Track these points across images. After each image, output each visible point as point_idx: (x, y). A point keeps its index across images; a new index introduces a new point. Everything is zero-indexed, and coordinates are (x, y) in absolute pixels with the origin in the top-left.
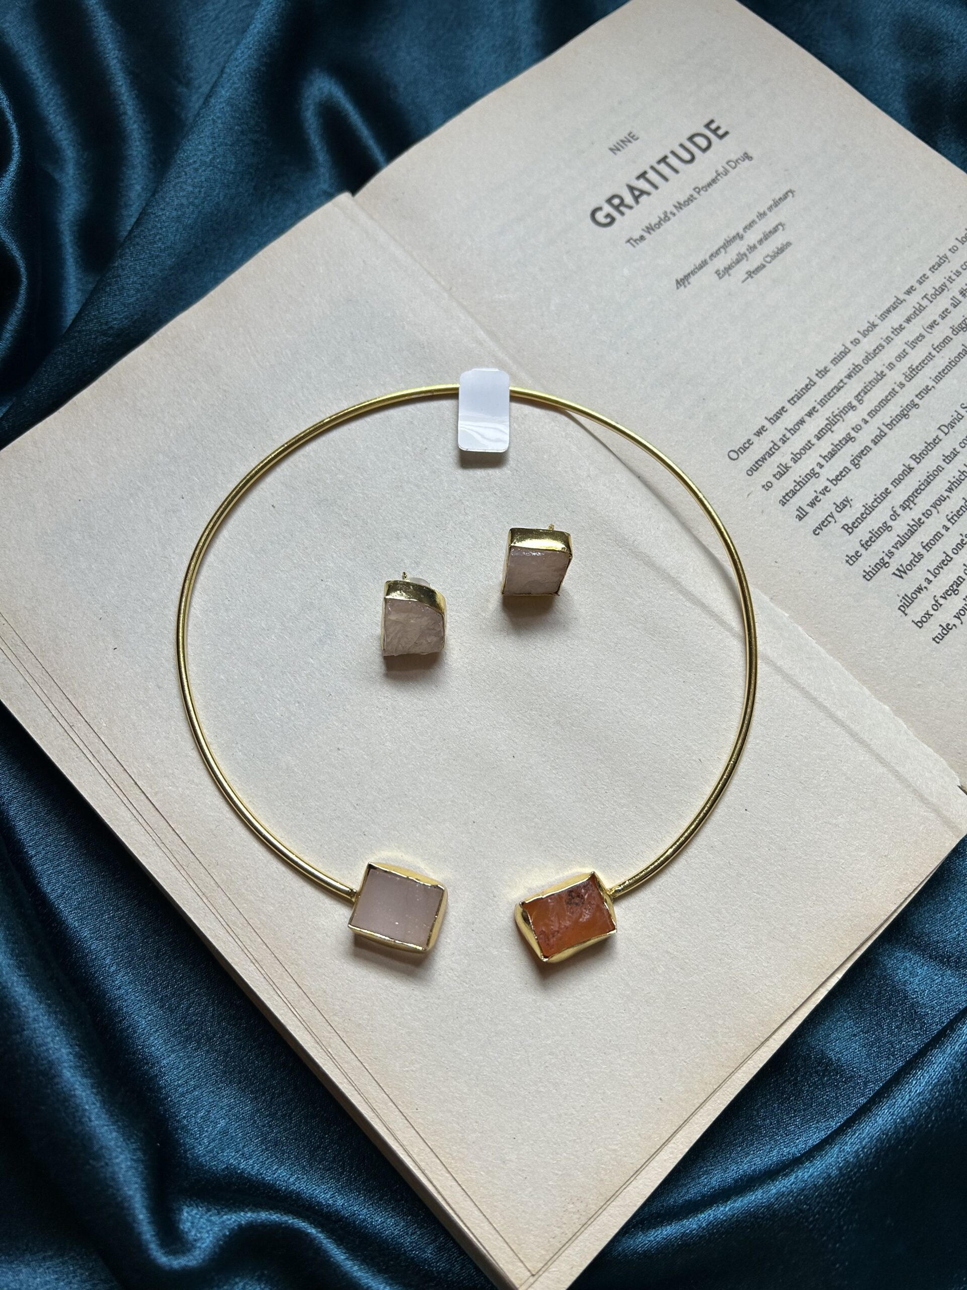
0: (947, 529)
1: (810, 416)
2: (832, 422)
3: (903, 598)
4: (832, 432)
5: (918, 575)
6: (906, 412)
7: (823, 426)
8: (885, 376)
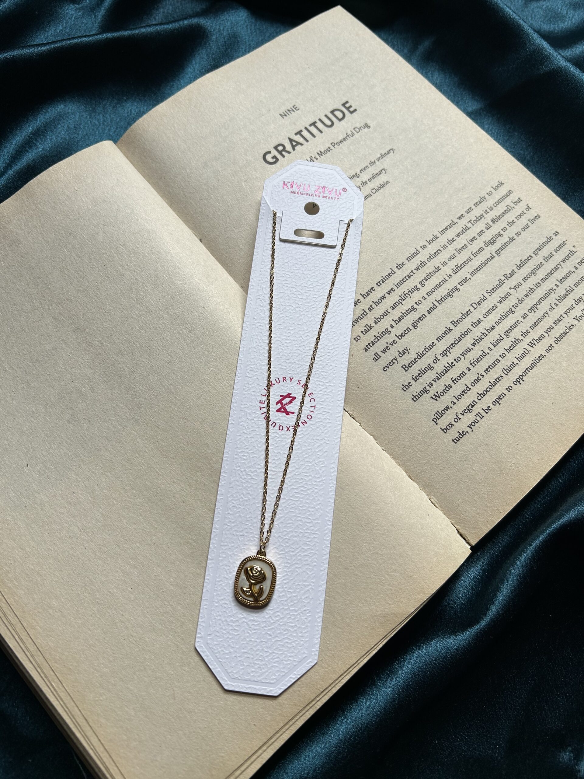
0: (469, 370)
1: (389, 294)
2: (403, 298)
3: (436, 413)
4: (402, 304)
5: (447, 399)
6: (451, 294)
7: (397, 301)
8: (440, 269)
